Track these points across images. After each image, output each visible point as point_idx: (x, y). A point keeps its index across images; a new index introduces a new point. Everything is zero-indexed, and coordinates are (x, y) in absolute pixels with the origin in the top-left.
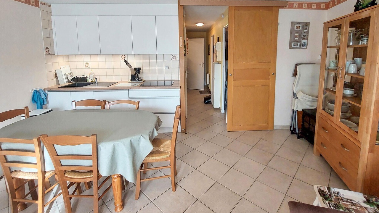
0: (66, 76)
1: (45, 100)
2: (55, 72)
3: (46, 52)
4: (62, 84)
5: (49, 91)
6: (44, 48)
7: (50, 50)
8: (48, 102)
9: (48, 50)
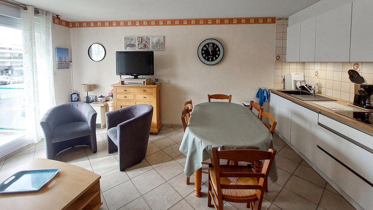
0: (295, 82)
1: (266, 98)
2: (283, 77)
3: (277, 59)
4: (288, 89)
5: (272, 92)
6: (275, 56)
7: (281, 58)
8: (269, 101)
9: (278, 58)
